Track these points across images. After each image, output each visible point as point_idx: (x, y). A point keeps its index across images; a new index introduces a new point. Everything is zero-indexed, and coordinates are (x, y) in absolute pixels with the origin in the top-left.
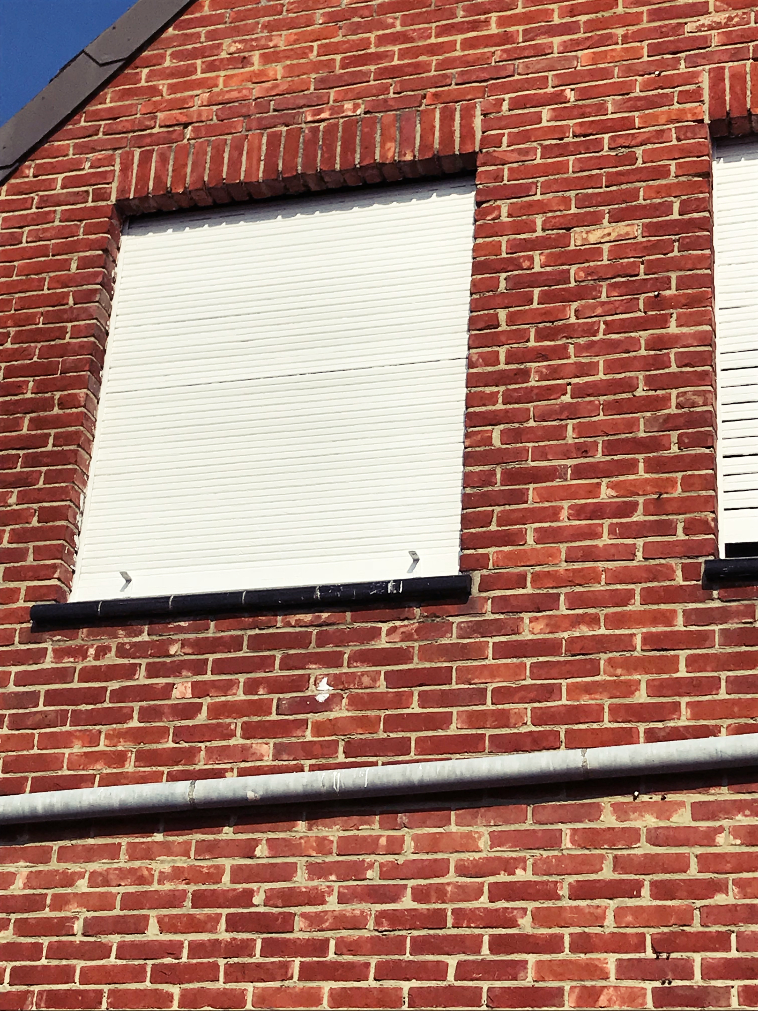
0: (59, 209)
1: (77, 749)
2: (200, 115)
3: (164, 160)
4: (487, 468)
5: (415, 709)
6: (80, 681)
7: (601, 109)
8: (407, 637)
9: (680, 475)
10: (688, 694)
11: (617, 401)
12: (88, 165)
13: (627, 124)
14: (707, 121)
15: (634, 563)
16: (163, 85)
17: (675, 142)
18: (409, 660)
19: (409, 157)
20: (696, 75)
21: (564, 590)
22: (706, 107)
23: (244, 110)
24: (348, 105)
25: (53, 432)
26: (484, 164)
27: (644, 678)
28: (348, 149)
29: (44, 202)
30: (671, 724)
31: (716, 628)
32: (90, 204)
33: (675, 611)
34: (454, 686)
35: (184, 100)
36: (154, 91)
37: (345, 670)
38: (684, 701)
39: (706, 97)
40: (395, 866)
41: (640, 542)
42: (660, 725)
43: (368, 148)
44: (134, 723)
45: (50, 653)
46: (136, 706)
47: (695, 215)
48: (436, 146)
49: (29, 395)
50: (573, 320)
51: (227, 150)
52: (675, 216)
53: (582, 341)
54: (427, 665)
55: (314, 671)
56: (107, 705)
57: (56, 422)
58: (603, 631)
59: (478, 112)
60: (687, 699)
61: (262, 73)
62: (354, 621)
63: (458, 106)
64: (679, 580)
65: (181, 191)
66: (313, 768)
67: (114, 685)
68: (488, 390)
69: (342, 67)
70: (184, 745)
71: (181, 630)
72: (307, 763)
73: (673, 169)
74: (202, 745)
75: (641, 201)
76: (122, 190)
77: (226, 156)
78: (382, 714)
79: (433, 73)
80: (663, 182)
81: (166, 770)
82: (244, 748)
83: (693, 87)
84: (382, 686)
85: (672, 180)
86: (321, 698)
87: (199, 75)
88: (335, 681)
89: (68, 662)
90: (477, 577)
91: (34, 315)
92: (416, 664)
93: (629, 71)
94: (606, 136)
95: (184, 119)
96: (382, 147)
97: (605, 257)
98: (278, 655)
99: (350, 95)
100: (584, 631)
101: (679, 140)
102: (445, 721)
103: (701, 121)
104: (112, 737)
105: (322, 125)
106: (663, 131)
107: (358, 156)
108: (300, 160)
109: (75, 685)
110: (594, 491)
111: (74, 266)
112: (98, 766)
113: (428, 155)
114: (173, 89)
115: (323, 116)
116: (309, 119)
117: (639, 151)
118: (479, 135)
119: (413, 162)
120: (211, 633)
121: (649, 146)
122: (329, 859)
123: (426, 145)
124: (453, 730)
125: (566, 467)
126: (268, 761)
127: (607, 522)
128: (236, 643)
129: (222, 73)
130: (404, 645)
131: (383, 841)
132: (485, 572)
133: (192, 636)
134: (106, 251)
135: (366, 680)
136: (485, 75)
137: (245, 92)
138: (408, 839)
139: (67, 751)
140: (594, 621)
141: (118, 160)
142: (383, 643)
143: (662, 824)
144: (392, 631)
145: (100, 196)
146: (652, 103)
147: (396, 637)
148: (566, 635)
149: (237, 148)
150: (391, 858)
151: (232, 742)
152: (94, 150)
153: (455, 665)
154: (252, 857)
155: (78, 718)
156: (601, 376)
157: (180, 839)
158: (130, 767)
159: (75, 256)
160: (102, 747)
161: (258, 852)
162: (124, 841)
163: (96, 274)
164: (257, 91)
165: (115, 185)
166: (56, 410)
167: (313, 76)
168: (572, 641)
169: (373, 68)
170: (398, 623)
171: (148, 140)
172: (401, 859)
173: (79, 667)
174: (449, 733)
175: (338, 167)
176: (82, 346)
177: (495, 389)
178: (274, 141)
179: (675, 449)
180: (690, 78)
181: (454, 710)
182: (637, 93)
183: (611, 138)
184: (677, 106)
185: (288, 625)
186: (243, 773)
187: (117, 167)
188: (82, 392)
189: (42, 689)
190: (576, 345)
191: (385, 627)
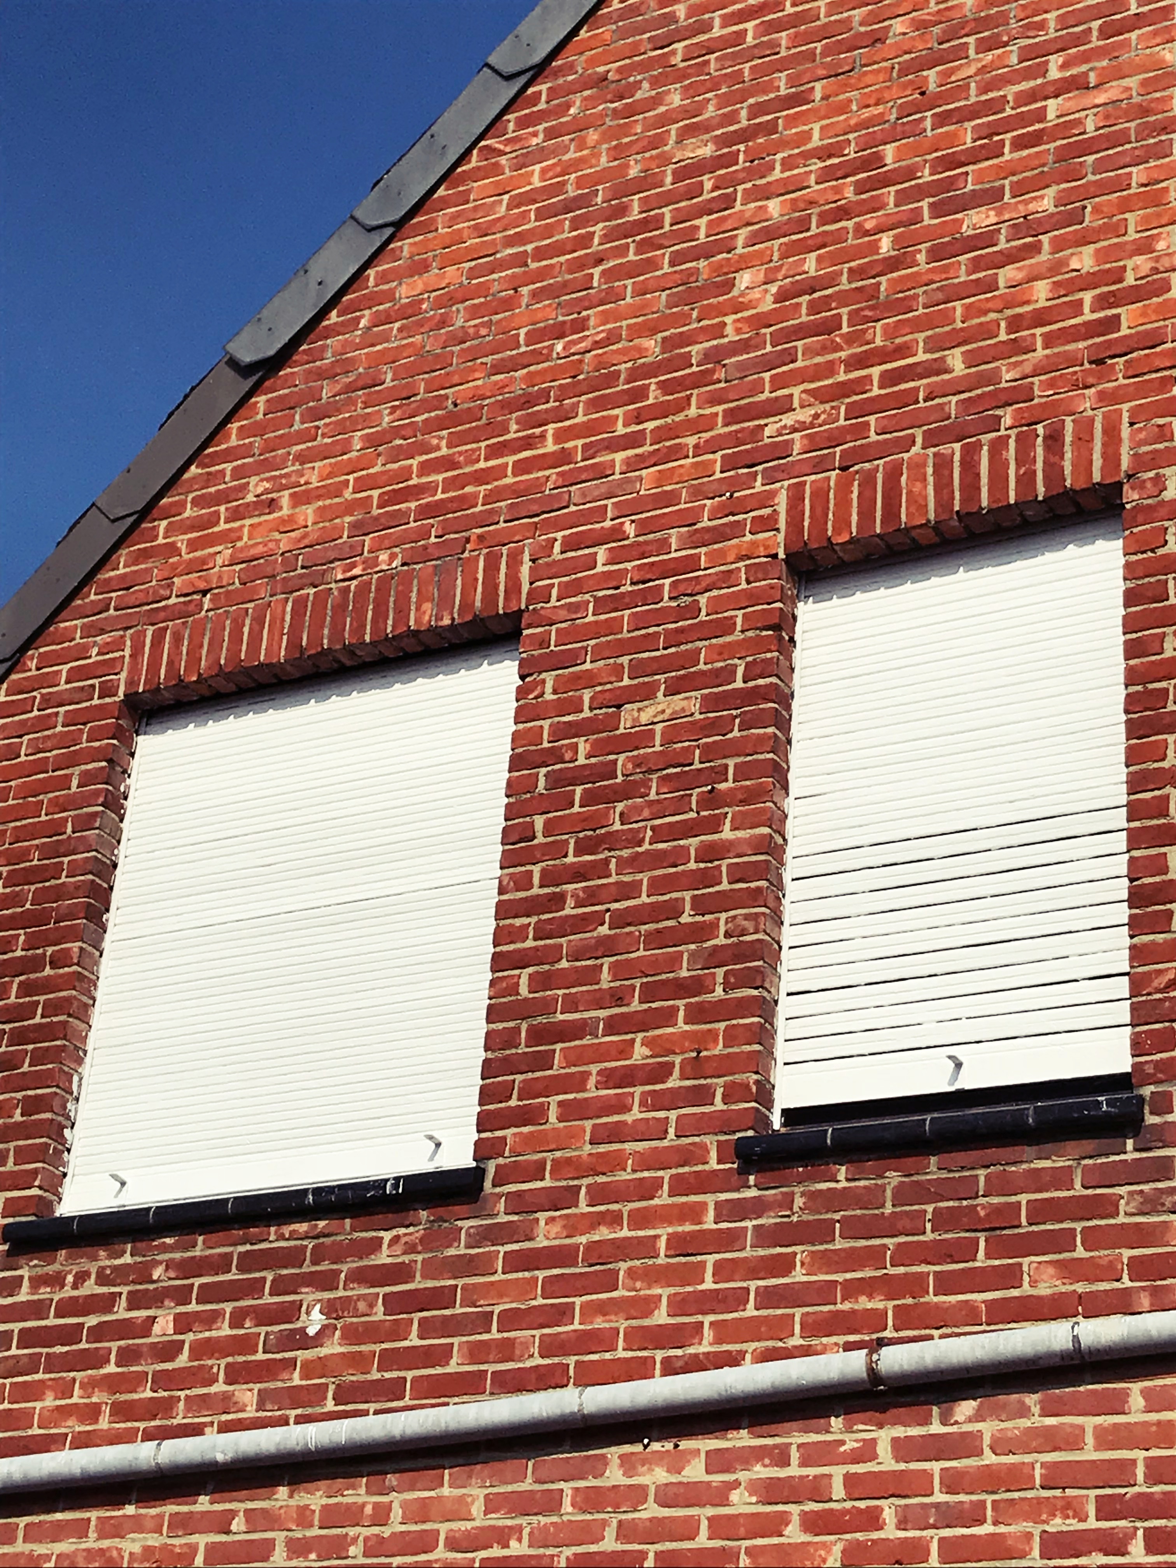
0: (62, 710)
1: (50, 1401)
2: (220, 578)
3: (177, 639)
4: (511, 1024)
5: (414, 1340)
6: (57, 1315)
7: (663, 546)
8: (411, 1249)
9: (722, 1025)
10: (713, 1312)
11: (658, 931)
12: (95, 650)
13: (693, 564)
14: (782, 555)
15: (665, 1143)
16: (181, 541)
17: (744, 585)
18: (410, 1278)
19: (446, 621)
20: (773, 494)
21: (585, 1181)
22: (781, 537)
23: (269, 570)
24: (383, 556)
25: (42, 998)
26: (529, 626)
27: (664, 1292)
28: (380, 615)
29: (47, 702)
30: (691, 1350)
31: (749, 1224)
32: (96, 702)
33: (705, 1204)
34: (458, 1310)
35: (203, 561)
36: (172, 549)
37: (341, 1293)
38: (708, 1319)
39: (782, 524)
40: (380, 1539)
41: (673, 1115)
42: (679, 1352)
43: (402, 613)
44: (111, 1368)
45: (26, 1283)
46: (114, 1346)
47: (761, 682)
48: (478, 604)
49: (19, 953)
50: (617, 826)
51: (248, 622)
52: (739, 684)
53: (625, 853)
54: (430, 1284)
55: (308, 1295)
56: (83, 1345)
57: (47, 986)
58: (625, 1233)
59: (526, 557)
60: (712, 1318)
61: (291, 518)
62: (353, 1229)
63: (505, 550)
64: (713, 1164)
65: (194, 678)
66: (301, 1420)
67: (92, 1321)
68: (518, 922)
69: (380, 507)
70: (162, 1394)
71: (165, 1248)
72: (293, 1413)
73: (739, 621)
74: (182, 1394)
75: (702, 666)
76: (131, 682)
77: (246, 630)
78: (378, 1348)
79: (479, 508)
80: (728, 639)
81: (142, 1425)
82: (226, 1397)
83: (768, 511)
84: (379, 1313)
85: (737, 636)
86: (312, 1331)
87: (222, 526)
88: (331, 1309)
89: (44, 1293)
90: (491, 1167)
91: (28, 849)
92: (418, 1283)
93: (698, 493)
94: (667, 582)
95: (202, 585)
96: (418, 609)
97: (658, 742)
98: (270, 1276)
99: (387, 543)
100: (603, 1233)
101: (748, 582)
102: (443, 1355)
103: (775, 556)
104: (89, 1386)
105: (355, 583)
106: (730, 572)
107: (390, 622)
108: (326, 632)
109: (52, 1321)
110: (626, 1049)
111: (75, 783)
112: (70, 1423)
113: (469, 618)
114: (193, 546)
115: (357, 571)
116: (340, 577)
117: (703, 600)
118: (525, 588)
119: (452, 627)
120: (198, 1252)
121: (715, 593)
122: (310, 1533)
123: (466, 604)
124: (453, 1366)
125: (598, 1019)
126: (250, 1413)
127: (638, 1090)
128: (223, 1264)
129: (248, 522)
130: (406, 1259)
131: (368, 1510)
132: (501, 1161)
133: (177, 1256)
134: (110, 761)
135: (362, 1306)
136: (535, 508)
137: (271, 545)
138: (396, 1506)
139: (38, 1405)
140: (615, 1220)
141: (128, 643)
142: (383, 1258)
143: (674, 1479)
144: (395, 1240)
145: (108, 690)
146: (719, 535)
147: (398, 1249)
148: (583, 1239)
149: (259, 621)
150: (376, 1530)
151: (214, 1389)
152: (102, 632)
153: (460, 1282)
154: (228, 1532)
155: (53, 1364)
156: (644, 899)
157: (153, 1511)
158: (104, 1423)
159: (77, 770)
160: (75, 1400)
161: (234, 1528)
162: (93, 1515)
163: (97, 793)
164: (285, 542)
165: (123, 676)
166: (48, 971)
167: (348, 519)
168: (591, 1247)
169: (413, 505)
170: (403, 1231)
171: (162, 615)
172: (386, 1532)
173: (56, 1298)
174: (448, 1370)
175: (367, 639)
176: (77, 886)
177: (525, 920)
178: (300, 606)
179: (719, 990)
180: (766, 499)
181: (456, 1341)
182: (706, 523)
183: (673, 585)
184: (749, 537)
185: (281, 1237)
186: (225, 1428)
187: (127, 652)
188: (75, 946)
189: (16, 1327)
190: (619, 858)
191: (387, 1236)
